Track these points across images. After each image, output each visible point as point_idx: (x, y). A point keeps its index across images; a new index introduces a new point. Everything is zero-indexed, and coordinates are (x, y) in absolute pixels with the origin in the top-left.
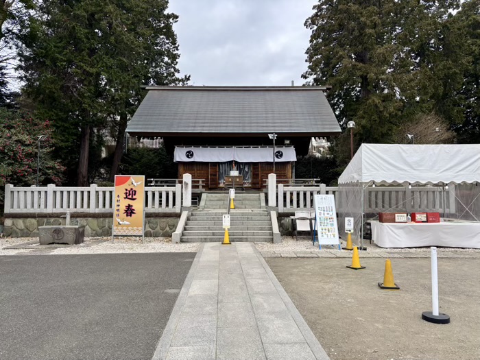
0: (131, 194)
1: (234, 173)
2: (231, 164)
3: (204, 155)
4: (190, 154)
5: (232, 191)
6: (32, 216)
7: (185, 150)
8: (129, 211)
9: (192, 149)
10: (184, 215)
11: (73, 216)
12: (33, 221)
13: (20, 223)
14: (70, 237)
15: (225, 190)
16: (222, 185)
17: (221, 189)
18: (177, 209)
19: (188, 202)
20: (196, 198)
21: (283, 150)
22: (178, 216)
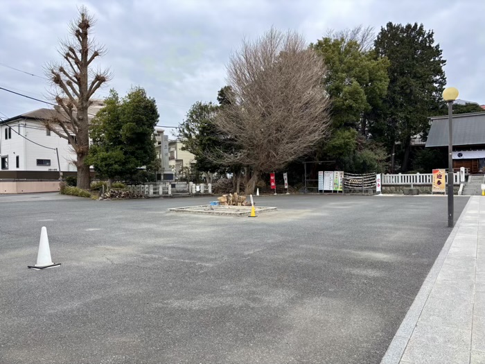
0: (440, 176)
3: (468, 155)
4: (460, 155)
6: (393, 186)
7: (457, 153)
8: (439, 183)
9: (462, 152)
10: (462, 185)
11: (414, 185)
13: (388, 188)
14: (415, 192)
15: (483, 174)
16: (481, 171)
17: (480, 173)
18: (458, 183)
19: (463, 179)
20: (467, 178)
22: (459, 186)
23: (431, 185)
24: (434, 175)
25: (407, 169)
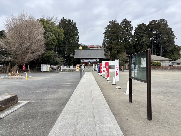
0: (78, 67)
1: (90, 63)
2: (89, 62)
3: (85, 61)
4: (83, 61)
5: (89, 66)
6: (65, 69)
7: (82, 60)
8: (78, 68)
9: (83, 60)
11: (71, 69)
12: (65, 70)
14: (72, 71)
15: (88, 66)
19: (84, 67)
21: (97, 60)
22: (83, 69)
23: (76, 69)
24: (77, 66)
25: (69, 64)
